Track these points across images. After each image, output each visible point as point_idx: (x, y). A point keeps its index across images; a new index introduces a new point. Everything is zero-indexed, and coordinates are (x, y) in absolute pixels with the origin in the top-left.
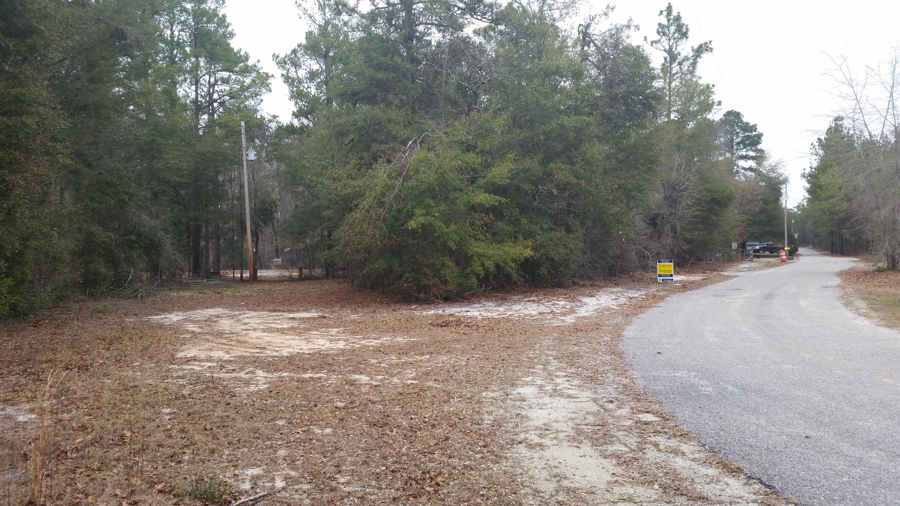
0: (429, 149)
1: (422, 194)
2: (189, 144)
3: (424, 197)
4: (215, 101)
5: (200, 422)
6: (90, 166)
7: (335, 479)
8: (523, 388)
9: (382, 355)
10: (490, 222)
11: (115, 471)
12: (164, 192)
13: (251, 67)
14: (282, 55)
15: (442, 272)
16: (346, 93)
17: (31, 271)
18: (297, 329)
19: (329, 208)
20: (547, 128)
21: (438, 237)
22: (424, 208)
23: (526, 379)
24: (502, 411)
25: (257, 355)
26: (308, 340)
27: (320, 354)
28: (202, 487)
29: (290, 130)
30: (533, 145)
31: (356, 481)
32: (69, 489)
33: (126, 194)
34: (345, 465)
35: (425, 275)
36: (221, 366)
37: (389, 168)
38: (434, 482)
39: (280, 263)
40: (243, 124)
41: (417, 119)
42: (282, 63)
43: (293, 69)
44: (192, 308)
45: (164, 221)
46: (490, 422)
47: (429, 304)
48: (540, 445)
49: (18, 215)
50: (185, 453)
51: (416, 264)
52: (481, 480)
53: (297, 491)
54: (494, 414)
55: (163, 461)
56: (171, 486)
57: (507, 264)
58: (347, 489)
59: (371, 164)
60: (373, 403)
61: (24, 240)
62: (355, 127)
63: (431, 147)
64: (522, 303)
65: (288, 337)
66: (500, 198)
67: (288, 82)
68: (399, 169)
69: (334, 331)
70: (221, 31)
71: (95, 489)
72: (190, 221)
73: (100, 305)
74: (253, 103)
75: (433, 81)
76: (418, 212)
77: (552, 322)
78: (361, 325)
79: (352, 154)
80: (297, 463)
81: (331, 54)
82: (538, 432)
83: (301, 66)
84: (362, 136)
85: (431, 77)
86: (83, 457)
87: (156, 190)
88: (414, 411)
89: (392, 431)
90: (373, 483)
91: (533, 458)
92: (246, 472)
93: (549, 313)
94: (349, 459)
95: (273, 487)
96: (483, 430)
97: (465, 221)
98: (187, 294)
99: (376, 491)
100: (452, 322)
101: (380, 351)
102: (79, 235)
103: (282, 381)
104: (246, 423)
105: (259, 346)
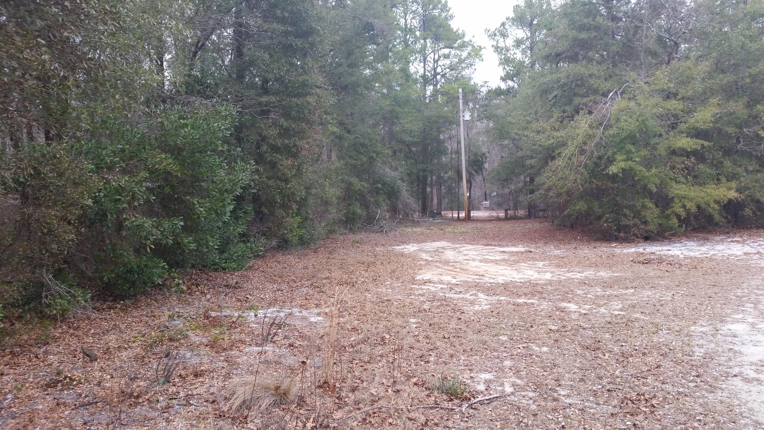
0: (630, 99)
1: (623, 141)
2: (419, 111)
3: (625, 144)
4: (439, 74)
5: (439, 332)
6: (349, 132)
7: (556, 391)
8: (733, 325)
9: (587, 287)
10: (691, 165)
11: (380, 365)
12: (401, 150)
13: (468, 42)
14: (493, 29)
15: (643, 213)
16: (551, 54)
17: (312, 211)
18: (508, 260)
19: (532, 157)
20: (754, 71)
21: (639, 180)
22: (625, 154)
23: (736, 316)
24: (713, 345)
25: (478, 281)
26: (518, 271)
27: (530, 283)
28: (448, 385)
29: (498, 92)
30: (737, 88)
31: (575, 395)
32: (349, 375)
33: (375, 152)
34: (564, 380)
35: (625, 216)
36: (450, 288)
37: (590, 119)
38: (649, 404)
39: (488, 206)
40: (460, 90)
41: (617, 72)
42: (493, 36)
43: (502, 40)
44: (424, 241)
45: (401, 172)
46: (701, 354)
47: (629, 243)
48: (758, 380)
49: (304, 170)
50: (430, 355)
51: (616, 206)
52: (697, 407)
53: (524, 397)
54: (704, 347)
55: (414, 360)
56: (422, 381)
57: (709, 205)
58: (568, 401)
59: (573, 116)
60: (584, 329)
61: (308, 188)
62: (558, 84)
63: (632, 96)
64: (726, 244)
65: (501, 267)
66: (703, 142)
67: (497, 51)
68: (600, 119)
69: (541, 264)
70: (444, 15)
71: (368, 377)
72: (419, 172)
73: (358, 237)
74: (468, 73)
75: (634, 35)
76: (619, 157)
77: (759, 262)
78: (564, 260)
79: (555, 108)
80: (522, 373)
81: (535, 22)
82: (753, 367)
83: (508, 36)
84: (565, 91)
85: (632, 32)
86: (357, 352)
87: (395, 148)
88: (624, 339)
89: (604, 355)
90: (591, 398)
91: (750, 391)
92: (480, 376)
93: (755, 254)
94: (567, 375)
95: (503, 391)
96: (695, 361)
97: (665, 166)
98: (418, 230)
99: (595, 406)
100: (654, 260)
101: (585, 283)
102: (343, 185)
103: (500, 304)
104: (475, 336)
105: (479, 274)
